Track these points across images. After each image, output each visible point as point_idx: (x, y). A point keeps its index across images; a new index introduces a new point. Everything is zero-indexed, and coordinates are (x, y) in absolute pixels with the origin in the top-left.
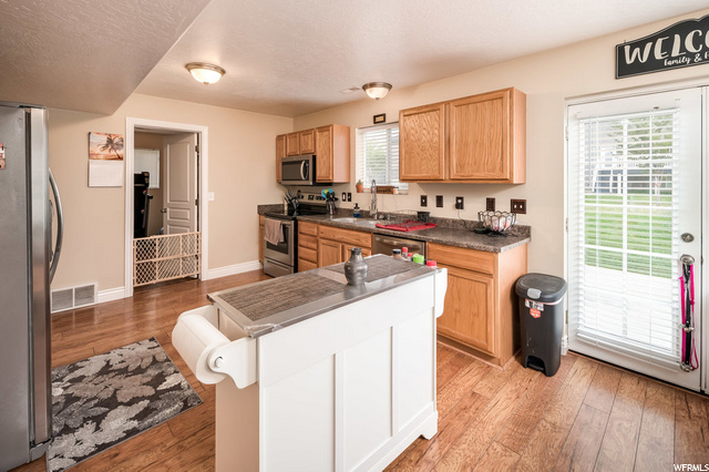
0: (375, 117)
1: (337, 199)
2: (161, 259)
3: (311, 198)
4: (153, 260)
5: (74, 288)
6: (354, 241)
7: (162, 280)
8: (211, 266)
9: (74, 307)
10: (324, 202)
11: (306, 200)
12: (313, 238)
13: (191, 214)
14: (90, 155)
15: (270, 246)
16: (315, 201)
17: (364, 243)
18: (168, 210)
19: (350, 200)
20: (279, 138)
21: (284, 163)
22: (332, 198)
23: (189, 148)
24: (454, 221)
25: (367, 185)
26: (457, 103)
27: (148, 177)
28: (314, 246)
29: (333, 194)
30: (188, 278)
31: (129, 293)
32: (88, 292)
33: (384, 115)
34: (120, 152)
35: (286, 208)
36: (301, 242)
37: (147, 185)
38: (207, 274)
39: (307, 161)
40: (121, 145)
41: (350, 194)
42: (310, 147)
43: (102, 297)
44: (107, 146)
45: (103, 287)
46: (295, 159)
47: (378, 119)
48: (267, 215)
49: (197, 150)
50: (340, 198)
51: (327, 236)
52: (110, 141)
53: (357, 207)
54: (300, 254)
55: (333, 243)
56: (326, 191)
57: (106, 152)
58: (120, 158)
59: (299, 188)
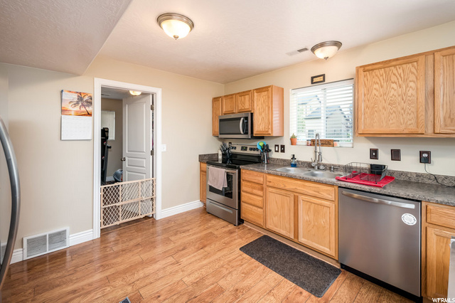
0: (312, 78)
1: (270, 151)
2: (123, 203)
3: (244, 148)
4: (117, 204)
5: (47, 233)
6: (311, 192)
7: (125, 221)
8: (163, 207)
9: (48, 252)
10: (258, 153)
11: (238, 150)
12: (259, 186)
13: (147, 162)
14: (63, 111)
15: (212, 189)
16: (248, 152)
17: (325, 195)
18: (127, 159)
19: (283, 151)
20: (215, 100)
21: (221, 120)
22: (266, 149)
23: (145, 107)
24: (418, 175)
25: (303, 138)
26: (445, 52)
27: (108, 132)
28: (260, 193)
29: (267, 146)
30: (146, 217)
31: (97, 235)
32: (61, 236)
33: (324, 75)
34: (89, 109)
35: (220, 157)
36: (243, 188)
37: (107, 138)
38: (161, 213)
39: (246, 118)
40: (90, 103)
41: (283, 147)
42: (247, 106)
43: (73, 240)
44: (77, 103)
45: (73, 231)
46: (233, 116)
47: (315, 80)
48: (209, 163)
49: (152, 109)
50: (273, 149)
51: (276, 186)
52: (80, 99)
53: (293, 157)
54: (243, 199)
55: (283, 192)
56: (261, 144)
57: (77, 108)
58: (89, 114)
59: (230, 141)
